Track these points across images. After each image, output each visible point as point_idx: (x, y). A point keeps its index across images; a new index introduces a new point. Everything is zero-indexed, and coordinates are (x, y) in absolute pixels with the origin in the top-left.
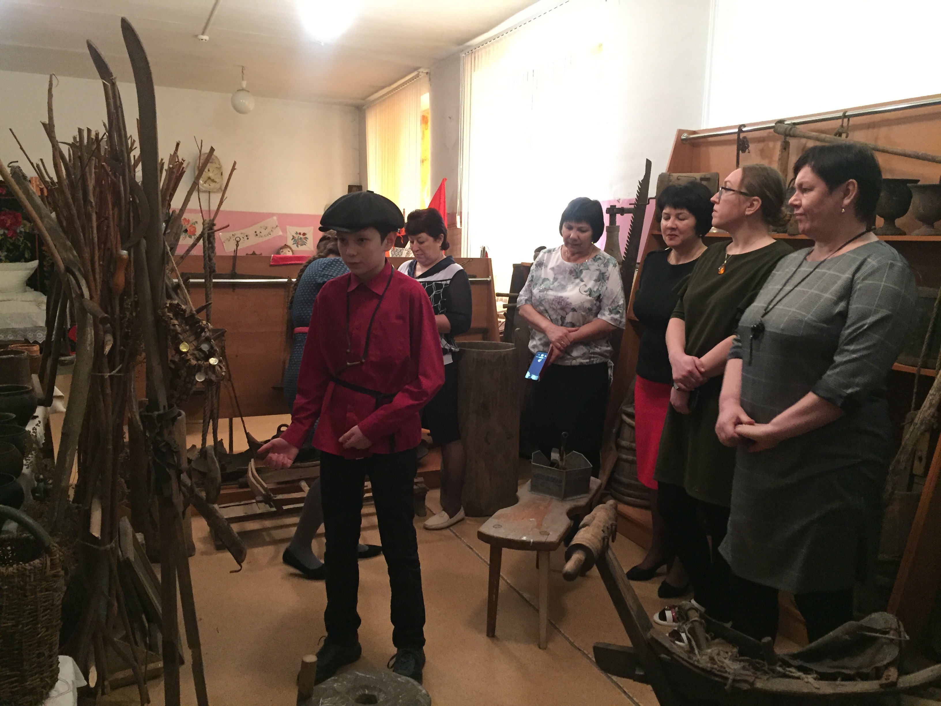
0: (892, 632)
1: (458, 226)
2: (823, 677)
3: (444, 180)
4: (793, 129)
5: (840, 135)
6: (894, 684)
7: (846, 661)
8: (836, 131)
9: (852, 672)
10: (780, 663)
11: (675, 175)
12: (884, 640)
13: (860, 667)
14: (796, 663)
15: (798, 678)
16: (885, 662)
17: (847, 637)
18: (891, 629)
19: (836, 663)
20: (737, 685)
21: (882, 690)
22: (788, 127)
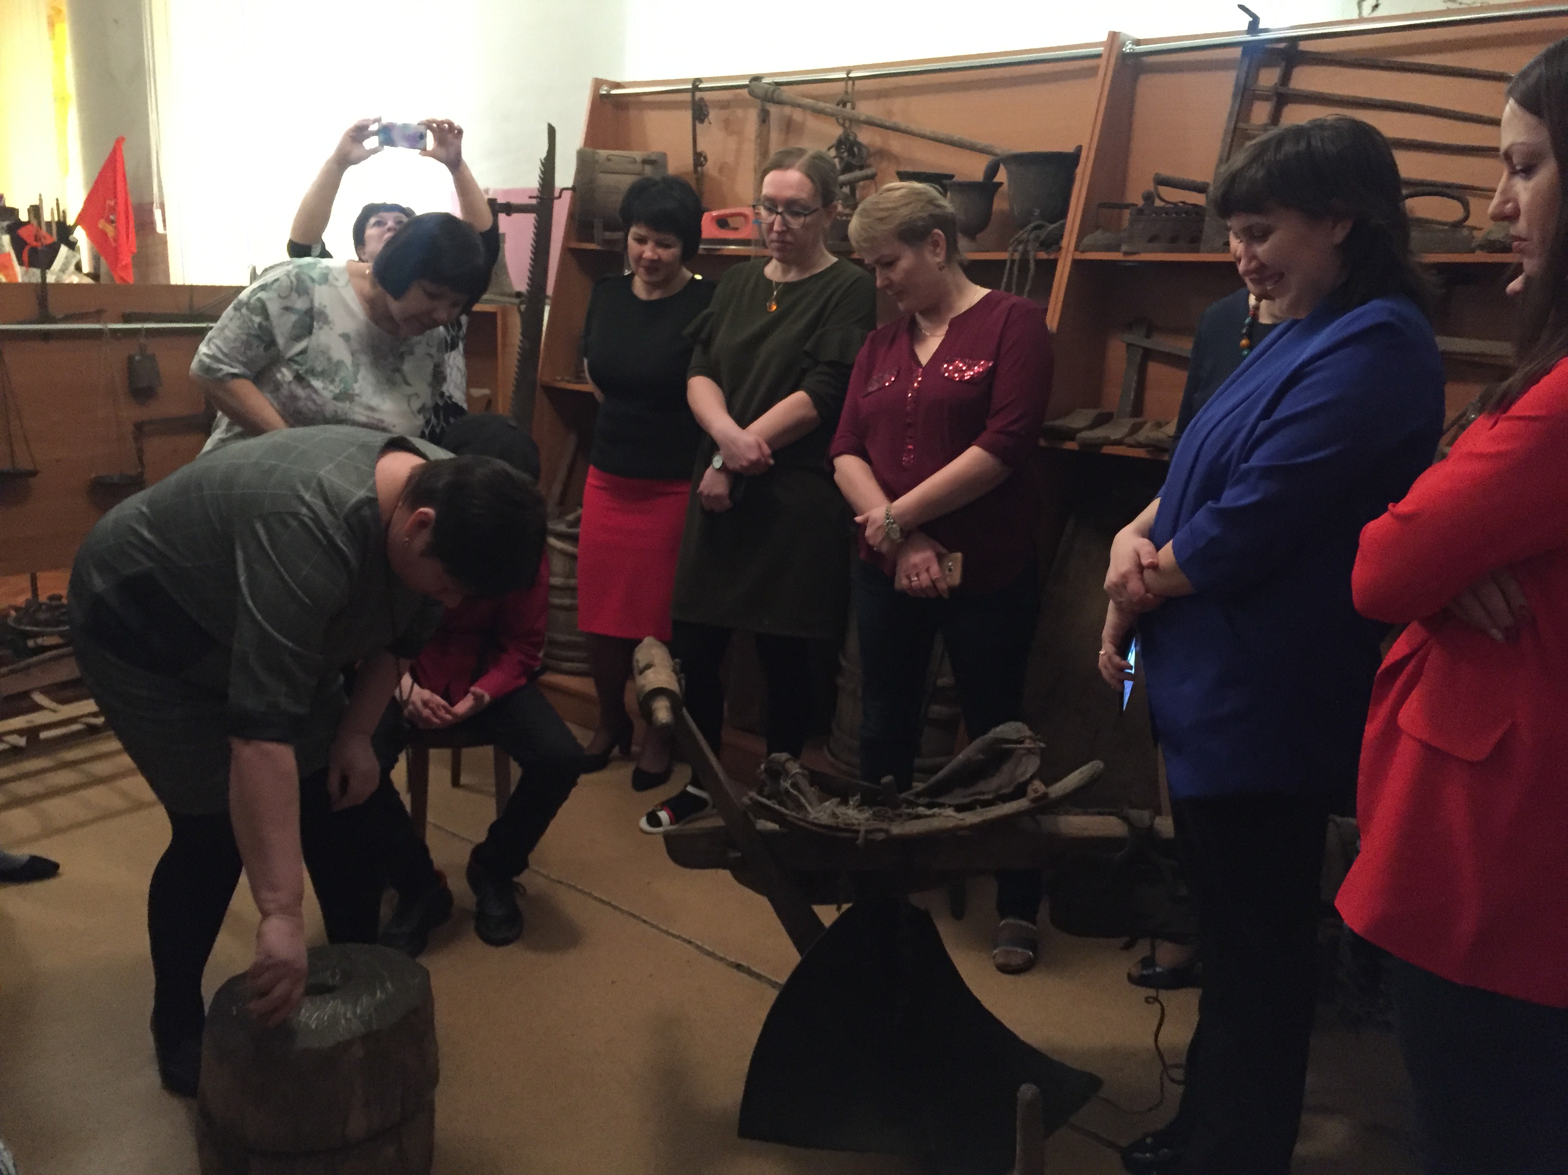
0: (1028, 741)
1: (160, 229)
2: (959, 809)
3: (120, 141)
4: (777, 92)
5: (844, 105)
6: (1045, 795)
7: (982, 786)
8: (839, 98)
9: (990, 797)
10: (905, 805)
11: (603, 153)
12: (1022, 752)
13: (1000, 788)
14: (922, 800)
15: (933, 816)
16: (1028, 776)
17: (981, 757)
18: (1025, 737)
19: (972, 790)
20: (870, 837)
21: (1033, 805)
22: (768, 88)
